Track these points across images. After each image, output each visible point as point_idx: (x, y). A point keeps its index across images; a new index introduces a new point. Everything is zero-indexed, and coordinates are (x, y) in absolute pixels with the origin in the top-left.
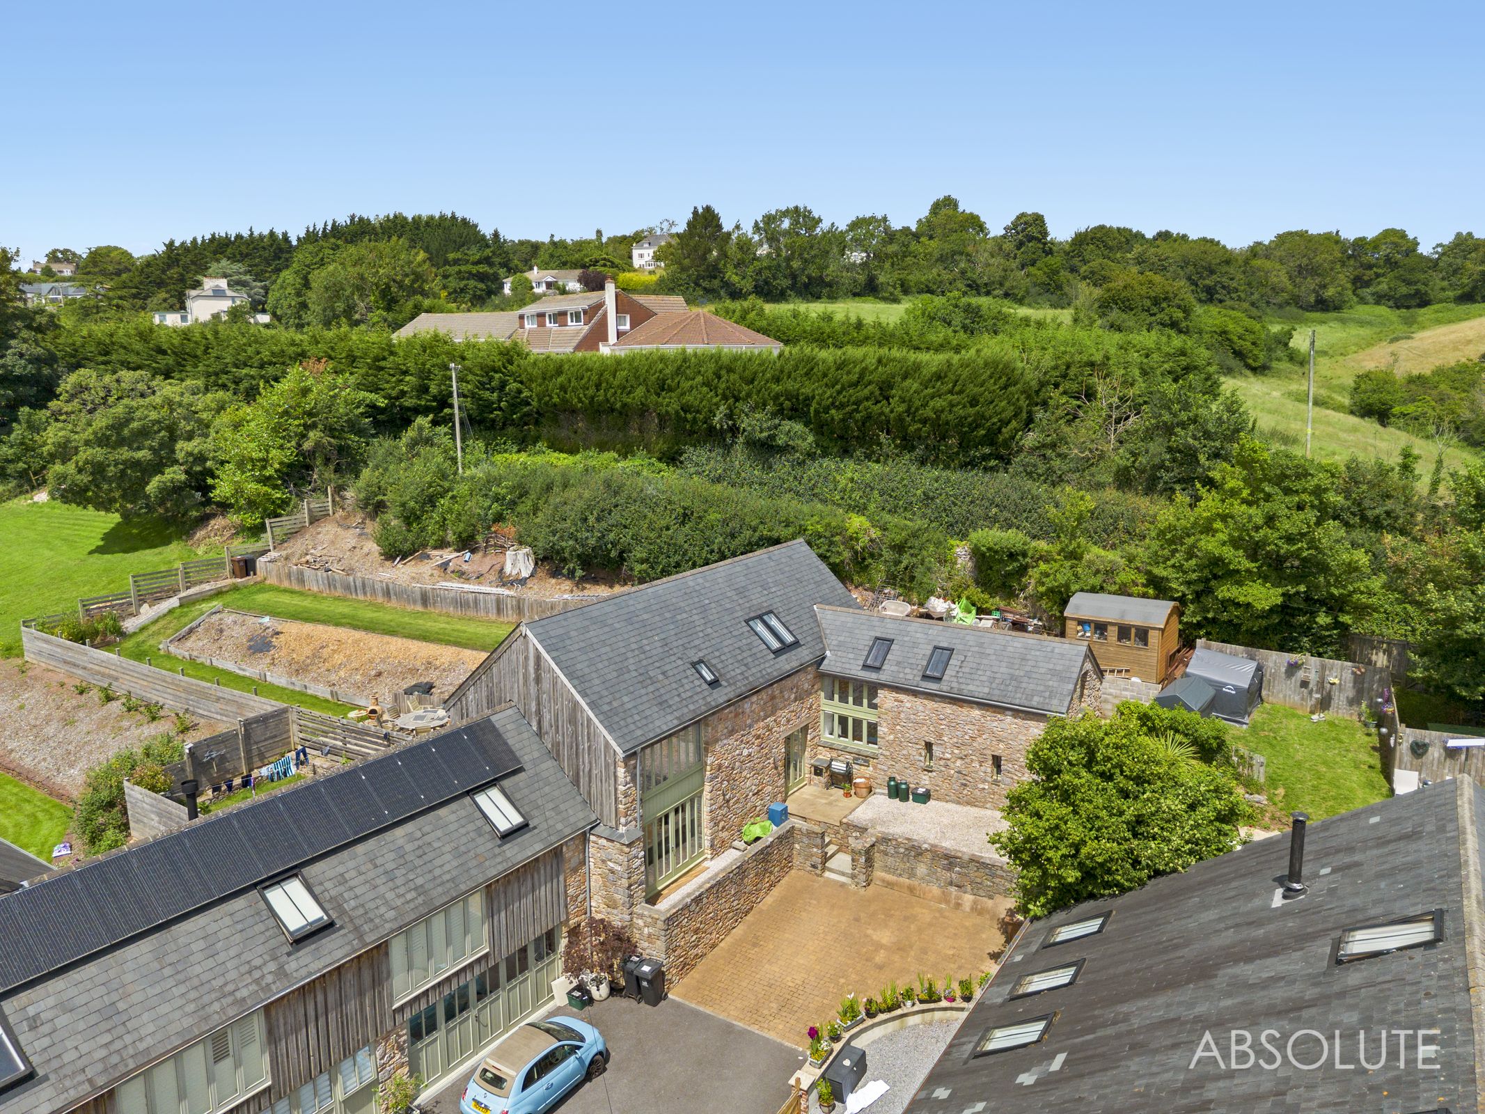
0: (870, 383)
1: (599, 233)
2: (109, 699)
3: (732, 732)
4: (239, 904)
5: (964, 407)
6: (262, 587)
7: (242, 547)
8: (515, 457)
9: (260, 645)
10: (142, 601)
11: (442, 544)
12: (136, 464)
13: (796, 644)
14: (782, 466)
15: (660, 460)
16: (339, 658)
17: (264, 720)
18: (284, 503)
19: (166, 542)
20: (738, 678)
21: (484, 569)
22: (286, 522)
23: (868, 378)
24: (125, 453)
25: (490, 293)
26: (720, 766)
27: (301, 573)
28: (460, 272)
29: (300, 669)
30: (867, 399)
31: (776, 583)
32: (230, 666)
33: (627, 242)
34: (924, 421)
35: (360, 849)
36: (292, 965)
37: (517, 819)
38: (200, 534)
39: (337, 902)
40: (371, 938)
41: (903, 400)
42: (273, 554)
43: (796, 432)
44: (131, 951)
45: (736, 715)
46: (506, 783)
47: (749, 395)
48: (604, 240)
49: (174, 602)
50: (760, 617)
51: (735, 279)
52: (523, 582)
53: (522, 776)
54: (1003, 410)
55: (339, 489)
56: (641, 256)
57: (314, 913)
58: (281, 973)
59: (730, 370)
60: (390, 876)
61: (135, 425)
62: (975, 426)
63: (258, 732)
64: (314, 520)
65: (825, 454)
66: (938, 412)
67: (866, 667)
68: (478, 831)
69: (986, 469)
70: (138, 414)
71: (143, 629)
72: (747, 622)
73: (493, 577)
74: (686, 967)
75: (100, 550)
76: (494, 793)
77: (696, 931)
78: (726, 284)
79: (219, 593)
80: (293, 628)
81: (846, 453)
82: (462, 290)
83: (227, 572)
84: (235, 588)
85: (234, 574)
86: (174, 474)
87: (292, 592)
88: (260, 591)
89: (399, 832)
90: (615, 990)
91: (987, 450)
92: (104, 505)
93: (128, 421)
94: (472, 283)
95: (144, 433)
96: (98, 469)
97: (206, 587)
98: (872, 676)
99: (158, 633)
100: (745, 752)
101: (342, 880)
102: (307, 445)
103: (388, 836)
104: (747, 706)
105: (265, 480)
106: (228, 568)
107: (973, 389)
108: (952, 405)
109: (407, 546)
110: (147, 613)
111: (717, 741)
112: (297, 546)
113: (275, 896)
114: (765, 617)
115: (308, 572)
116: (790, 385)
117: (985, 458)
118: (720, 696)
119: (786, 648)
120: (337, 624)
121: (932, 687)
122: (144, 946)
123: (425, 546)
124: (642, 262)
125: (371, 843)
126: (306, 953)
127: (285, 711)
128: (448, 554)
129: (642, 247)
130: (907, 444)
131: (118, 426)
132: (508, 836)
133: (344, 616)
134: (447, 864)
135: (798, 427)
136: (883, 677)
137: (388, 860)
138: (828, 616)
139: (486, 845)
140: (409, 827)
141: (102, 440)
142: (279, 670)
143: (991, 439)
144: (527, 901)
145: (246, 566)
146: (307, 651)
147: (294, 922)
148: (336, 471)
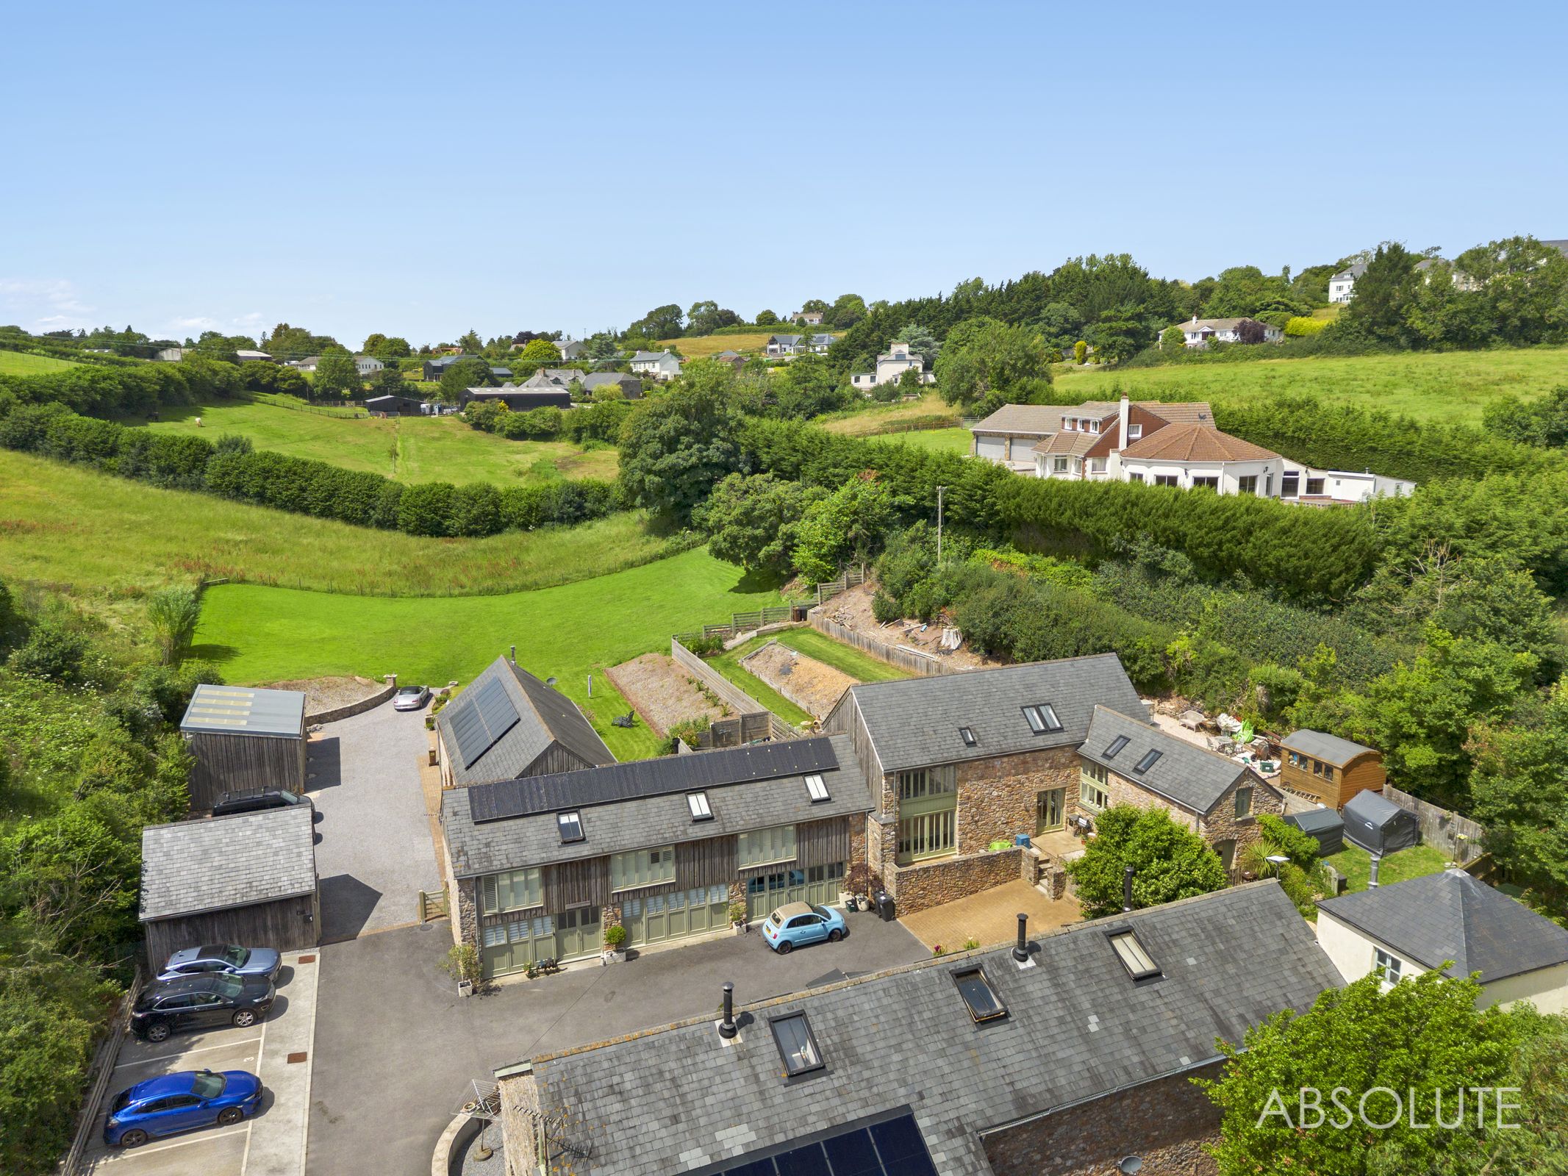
0: (1234, 528)
1: (1286, 270)
2: (700, 690)
3: (981, 778)
4: (675, 797)
5: (1299, 558)
6: (805, 630)
7: (802, 599)
8: (990, 552)
9: (786, 670)
10: (738, 630)
11: (912, 617)
12: (754, 538)
13: (1061, 729)
14: (1166, 586)
15: (1086, 568)
16: (820, 687)
17: (754, 716)
18: (832, 573)
19: (770, 590)
20: (993, 743)
21: (930, 639)
22: (832, 587)
23: (1232, 524)
24: (749, 531)
25: (1139, 348)
26: (969, 798)
27: (828, 624)
28: (1111, 328)
29: (799, 689)
30: (1229, 541)
31: (1066, 684)
32: (766, 680)
33: (1322, 274)
34: (1269, 565)
35: (737, 788)
36: (690, 830)
37: (825, 795)
38: (788, 586)
39: (718, 809)
40: (729, 830)
41: (1255, 546)
42: (818, 608)
43: (1178, 561)
44: (628, 804)
45: (987, 767)
46: (826, 774)
47: (1145, 526)
48: (1291, 277)
49: (754, 634)
50: (1037, 708)
51: (1419, 324)
52: (948, 652)
53: (837, 773)
54: (1332, 565)
55: (869, 566)
56: (1340, 288)
57: (706, 811)
58: (685, 832)
59: (1134, 504)
60: (747, 804)
61: (756, 513)
62: (1308, 573)
63: (750, 723)
64: (850, 586)
65: (1202, 581)
66: (1279, 560)
67: (1105, 755)
68: (801, 796)
69: (1323, 613)
70: (758, 506)
71: (735, 648)
72: (1022, 708)
73: (933, 646)
74: (913, 907)
75: (735, 590)
76: (818, 779)
77: (924, 889)
78: (1409, 332)
79: (781, 631)
80: (806, 662)
81: (1216, 584)
82: (1110, 346)
83: (789, 617)
84: (791, 629)
85: (794, 619)
86: (776, 546)
87: (821, 636)
88: (805, 633)
89: (759, 785)
90: (871, 907)
91: (1320, 596)
92: (736, 561)
93: (753, 509)
94: (1121, 339)
95: (762, 518)
96: (734, 540)
97: (775, 625)
98: (1104, 762)
99: (741, 652)
100: (995, 793)
101: (724, 800)
102: (850, 534)
103: (752, 785)
104: (997, 763)
105: (822, 557)
106: (791, 614)
107: (1307, 544)
108: (1290, 556)
109: (891, 614)
110: (740, 638)
111: (967, 780)
112: (833, 603)
113: (692, 799)
114: (1042, 708)
115: (832, 624)
116: (1173, 522)
117: (1321, 603)
118: (972, 753)
119: (1049, 730)
120: (830, 664)
121: (1136, 777)
122: (634, 804)
123: (903, 615)
124: (1340, 295)
125: (743, 786)
126: (697, 828)
127: (766, 714)
128: (913, 624)
129: (1342, 279)
130: (1260, 582)
131: (747, 513)
132: (816, 802)
133: (838, 659)
134: (777, 808)
135: (1181, 556)
136: (1111, 764)
137: (749, 797)
138: (1101, 713)
139: (802, 804)
140: (765, 784)
141: (738, 522)
142: (789, 688)
143: (1324, 586)
144: (823, 841)
145: (801, 615)
146: (806, 679)
147: (696, 812)
148: (869, 552)
